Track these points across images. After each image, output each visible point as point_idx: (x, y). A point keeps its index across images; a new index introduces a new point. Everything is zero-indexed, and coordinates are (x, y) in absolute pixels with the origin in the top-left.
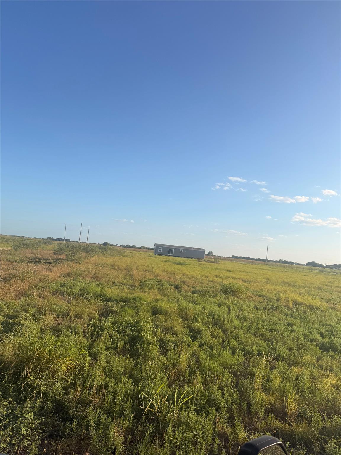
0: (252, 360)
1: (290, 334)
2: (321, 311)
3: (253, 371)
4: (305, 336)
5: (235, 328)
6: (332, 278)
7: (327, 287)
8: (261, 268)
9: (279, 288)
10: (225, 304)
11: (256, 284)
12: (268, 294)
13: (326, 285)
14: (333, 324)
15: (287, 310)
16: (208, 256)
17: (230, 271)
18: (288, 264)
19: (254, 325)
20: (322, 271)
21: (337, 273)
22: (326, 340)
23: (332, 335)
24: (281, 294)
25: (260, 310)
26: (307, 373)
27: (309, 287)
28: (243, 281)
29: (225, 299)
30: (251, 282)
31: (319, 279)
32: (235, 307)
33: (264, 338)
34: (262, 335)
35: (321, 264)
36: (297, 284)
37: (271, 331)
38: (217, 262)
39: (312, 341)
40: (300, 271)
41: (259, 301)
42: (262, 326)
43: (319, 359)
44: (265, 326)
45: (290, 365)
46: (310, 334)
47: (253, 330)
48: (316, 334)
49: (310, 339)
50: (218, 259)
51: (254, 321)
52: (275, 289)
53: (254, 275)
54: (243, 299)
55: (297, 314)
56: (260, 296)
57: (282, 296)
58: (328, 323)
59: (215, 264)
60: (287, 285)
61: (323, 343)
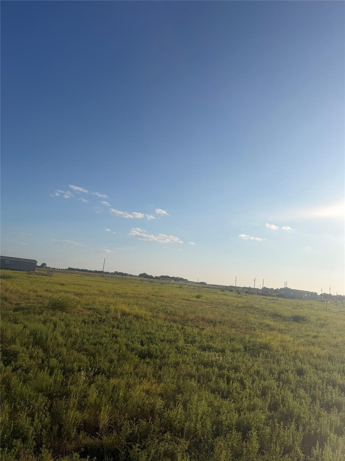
1: (113, 345)
2: (145, 320)
3: (70, 389)
4: (127, 345)
5: (58, 346)
7: (153, 297)
8: (96, 280)
9: (112, 300)
10: (51, 320)
11: (88, 297)
12: (98, 307)
13: (153, 295)
14: (153, 331)
15: (115, 321)
16: (41, 268)
17: (62, 285)
18: (122, 276)
19: (80, 340)
20: (151, 282)
21: (163, 284)
22: (145, 347)
23: (150, 343)
24: (111, 305)
25: (88, 324)
26: (123, 382)
27: (137, 297)
28: (76, 294)
29: (53, 315)
30: (83, 295)
31: (147, 289)
32: (62, 323)
33: (87, 353)
34: (86, 350)
35: (151, 276)
36: (128, 295)
37: (95, 344)
38: (50, 275)
39: (132, 350)
40: (132, 283)
41: (89, 315)
42: (87, 340)
43: (136, 367)
44: (90, 341)
45: (109, 378)
46: (132, 343)
47: (77, 346)
48: (137, 343)
50: (51, 271)
51: (80, 335)
52: (106, 301)
53: (88, 288)
54: (72, 313)
55: (123, 325)
56: (90, 309)
57: (112, 307)
58: (149, 331)
59: (47, 277)
60: (119, 296)
61: (142, 351)
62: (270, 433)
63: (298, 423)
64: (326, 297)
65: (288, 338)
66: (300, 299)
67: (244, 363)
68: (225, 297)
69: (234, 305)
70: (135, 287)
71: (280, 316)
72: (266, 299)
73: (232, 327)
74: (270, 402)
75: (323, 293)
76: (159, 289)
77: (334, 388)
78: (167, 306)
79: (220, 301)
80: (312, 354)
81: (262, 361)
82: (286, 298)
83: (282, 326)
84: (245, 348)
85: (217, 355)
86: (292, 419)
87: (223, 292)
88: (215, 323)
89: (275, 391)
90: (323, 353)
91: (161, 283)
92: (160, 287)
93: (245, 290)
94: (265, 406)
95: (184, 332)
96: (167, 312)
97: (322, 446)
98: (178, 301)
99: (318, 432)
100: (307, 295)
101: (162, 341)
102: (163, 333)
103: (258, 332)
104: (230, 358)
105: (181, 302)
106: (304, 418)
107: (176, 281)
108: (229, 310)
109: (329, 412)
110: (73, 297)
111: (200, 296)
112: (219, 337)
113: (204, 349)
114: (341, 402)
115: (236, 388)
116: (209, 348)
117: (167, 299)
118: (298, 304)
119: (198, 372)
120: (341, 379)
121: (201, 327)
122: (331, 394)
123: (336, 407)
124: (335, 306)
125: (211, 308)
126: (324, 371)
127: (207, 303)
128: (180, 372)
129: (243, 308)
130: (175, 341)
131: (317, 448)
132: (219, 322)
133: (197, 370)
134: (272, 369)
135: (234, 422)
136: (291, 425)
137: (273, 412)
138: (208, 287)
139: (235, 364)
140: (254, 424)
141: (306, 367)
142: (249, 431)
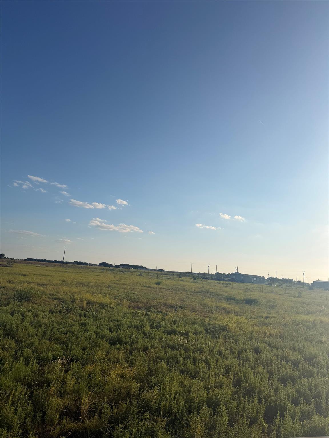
0: (47, 367)
1: (84, 333)
2: (110, 308)
3: (48, 377)
4: (97, 333)
5: (29, 337)
6: (119, 277)
7: (116, 285)
8: (58, 270)
9: (76, 290)
10: (19, 311)
11: (52, 287)
12: (64, 296)
13: (115, 283)
14: (120, 319)
15: (81, 310)
17: (25, 275)
18: (83, 266)
19: (50, 329)
20: (111, 270)
21: (123, 272)
22: (114, 334)
23: (119, 329)
24: (76, 295)
25: (56, 313)
26: (98, 368)
27: (100, 286)
28: (39, 285)
29: (20, 306)
30: (47, 285)
31: (108, 277)
32: (30, 313)
33: (59, 341)
34: (57, 339)
35: (111, 264)
36: (91, 284)
37: (66, 333)
38: (10, 266)
39: (102, 337)
40: (93, 272)
41: (55, 305)
42: (57, 329)
43: (108, 353)
44: (60, 330)
45: (83, 364)
46: (101, 331)
47: (48, 335)
48: (106, 330)
49: (101, 336)
50: (11, 262)
51: (50, 325)
52: (70, 291)
53: (50, 278)
54: (38, 304)
55: (90, 313)
56: (55, 299)
57: (77, 297)
58: (115, 318)
59: (8, 268)
60: (82, 285)
61: (112, 338)
62: (236, 407)
63: (259, 397)
64: (272, 280)
65: (243, 319)
66: (249, 282)
67: (207, 344)
68: (182, 283)
69: (191, 290)
70: (97, 276)
71: (234, 299)
72: (219, 283)
73: (192, 312)
74: (234, 379)
75: (270, 277)
76: (120, 277)
77: (287, 363)
78: (130, 294)
79: (178, 287)
80: (265, 333)
81: (222, 342)
82: (237, 282)
83: (237, 308)
84: (206, 330)
85: (182, 338)
86: (255, 394)
87: (180, 279)
88: (177, 308)
89: (236, 369)
90: (274, 332)
91: (122, 271)
92: (121, 276)
93: (201, 276)
94: (230, 383)
95: (149, 318)
96: (130, 299)
97: (282, 416)
98: (140, 288)
99: (278, 403)
100: (256, 279)
101: (129, 327)
102: (129, 320)
103: (216, 315)
104: (194, 340)
105: (143, 289)
106: (264, 392)
107: (135, 269)
108: (188, 295)
109: (285, 385)
110: (37, 287)
111: (160, 283)
112: (181, 321)
113: (169, 333)
114: (294, 376)
115: (202, 367)
116: (174, 332)
117: (129, 287)
118: (249, 288)
119: (167, 355)
120: (293, 354)
121: (163, 313)
122: (286, 369)
123: (291, 380)
124: (281, 289)
125: (171, 293)
126: (277, 349)
127: (167, 289)
128: (149, 356)
129: (200, 292)
130: (141, 327)
131: (279, 417)
132: (180, 307)
133: (166, 353)
134: (232, 348)
135: (204, 399)
136: (254, 399)
137: (237, 388)
138: (166, 274)
139: (199, 345)
140: (222, 400)
141: (262, 345)
142: (218, 407)
